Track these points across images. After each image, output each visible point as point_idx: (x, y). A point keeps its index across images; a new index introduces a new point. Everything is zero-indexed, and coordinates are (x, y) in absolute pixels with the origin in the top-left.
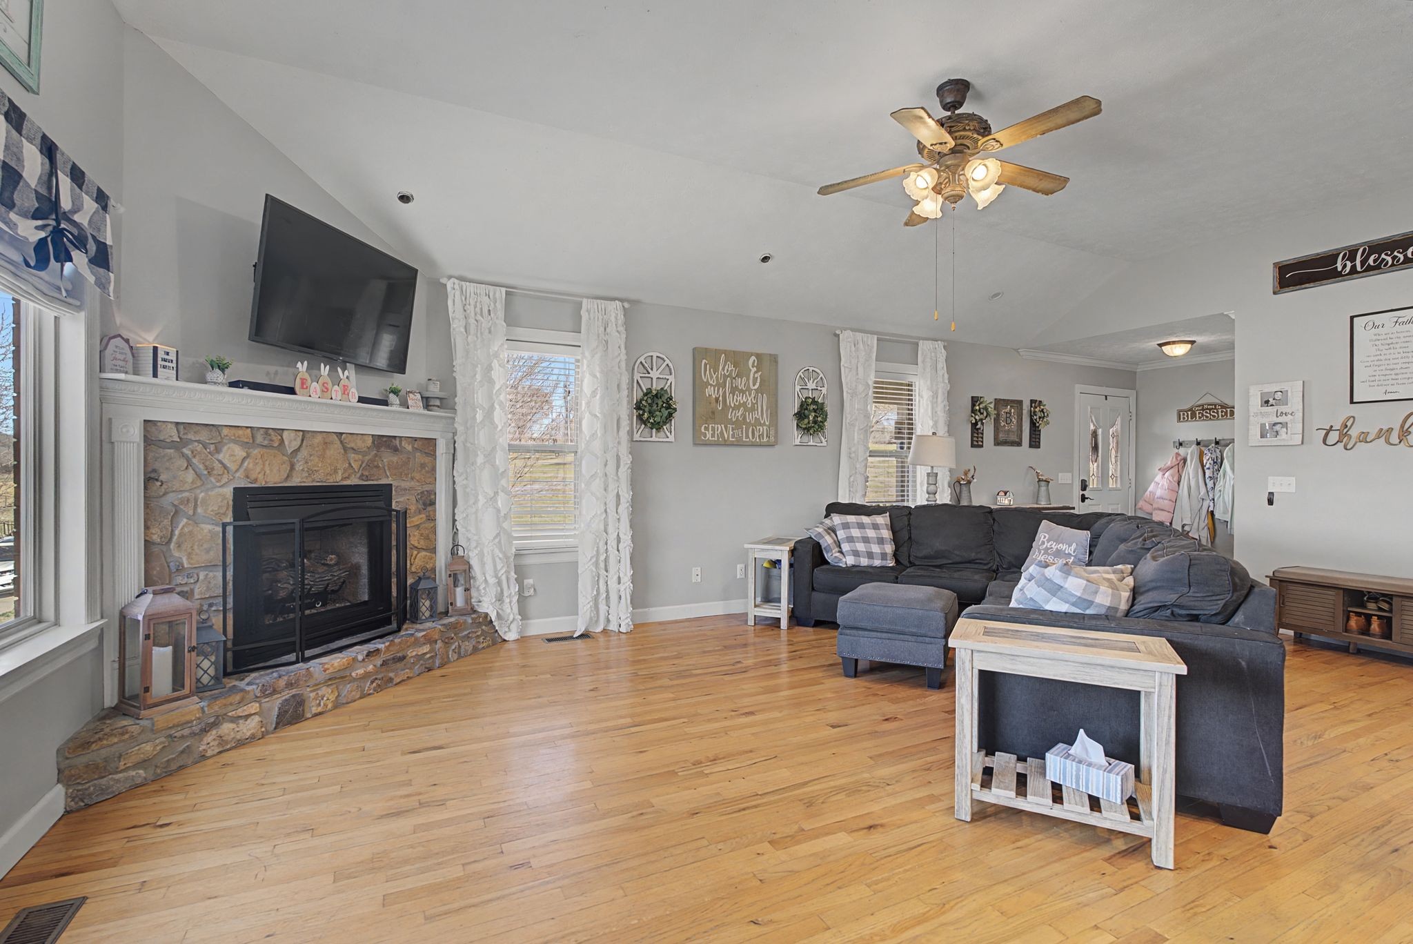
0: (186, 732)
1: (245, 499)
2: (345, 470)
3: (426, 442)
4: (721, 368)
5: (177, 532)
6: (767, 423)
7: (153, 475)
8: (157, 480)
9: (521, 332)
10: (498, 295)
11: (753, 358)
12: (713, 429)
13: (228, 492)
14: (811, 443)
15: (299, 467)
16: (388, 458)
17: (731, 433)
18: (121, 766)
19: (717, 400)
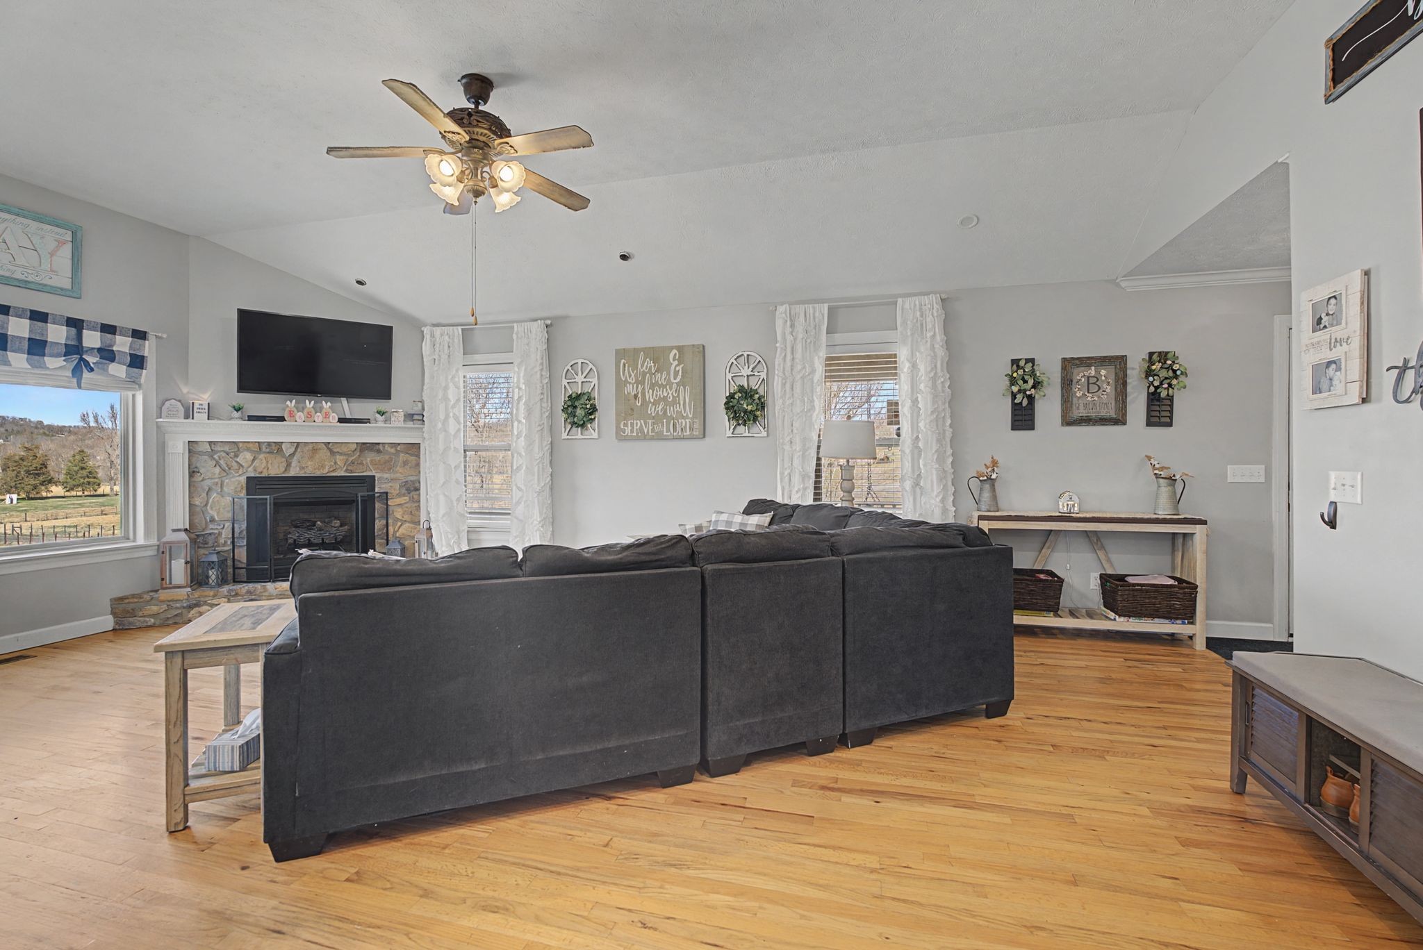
0: (178, 605)
1: (255, 484)
2: (331, 466)
3: (410, 445)
4: (639, 366)
5: (211, 501)
6: (691, 416)
7: (195, 470)
8: (198, 472)
9: (479, 358)
10: (456, 334)
11: (675, 351)
12: (632, 425)
13: (243, 479)
14: (747, 434)
15: (293, 464)
16: (369, 457)
17: (650, 428)
18: (141, 614)
19: (636, 396)
